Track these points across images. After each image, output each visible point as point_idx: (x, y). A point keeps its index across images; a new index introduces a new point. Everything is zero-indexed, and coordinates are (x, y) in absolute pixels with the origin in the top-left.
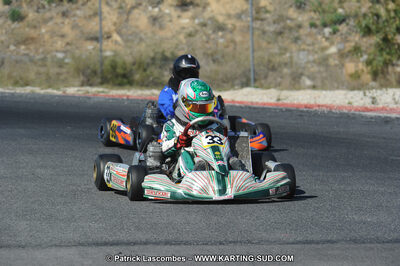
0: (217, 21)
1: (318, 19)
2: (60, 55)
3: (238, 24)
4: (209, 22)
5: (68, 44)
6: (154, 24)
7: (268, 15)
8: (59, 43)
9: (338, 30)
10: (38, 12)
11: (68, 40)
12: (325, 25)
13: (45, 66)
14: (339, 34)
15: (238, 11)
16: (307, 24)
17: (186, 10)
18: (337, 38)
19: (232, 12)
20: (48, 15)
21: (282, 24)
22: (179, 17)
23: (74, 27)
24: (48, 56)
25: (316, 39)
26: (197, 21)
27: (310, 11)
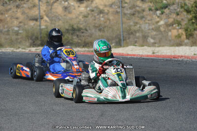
0: (99, 9)
1: (153, 6)
2: (16, 29)
3: (111, 10)
4: (95, 9)
5: (20, 23)
6: (65, 11)
7: (126, 5)
8: (16, 22)
9: (164, 12)
10: (3, 6)
11: (20, 20)
12: (157, 10)
13: (8, 34)
14: (164, 14)
15: (110, 3)
16: (147, 9)
17: (83, 3)
18: (164, 16)
19: (107, 4)
20: (9, 7)
21: (134, 9)
22: (79, 7)
23: (23, 13)
24: (10, 29)
25: (152, 17)
26: (88, 9)
27: (149, 2)
